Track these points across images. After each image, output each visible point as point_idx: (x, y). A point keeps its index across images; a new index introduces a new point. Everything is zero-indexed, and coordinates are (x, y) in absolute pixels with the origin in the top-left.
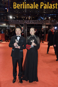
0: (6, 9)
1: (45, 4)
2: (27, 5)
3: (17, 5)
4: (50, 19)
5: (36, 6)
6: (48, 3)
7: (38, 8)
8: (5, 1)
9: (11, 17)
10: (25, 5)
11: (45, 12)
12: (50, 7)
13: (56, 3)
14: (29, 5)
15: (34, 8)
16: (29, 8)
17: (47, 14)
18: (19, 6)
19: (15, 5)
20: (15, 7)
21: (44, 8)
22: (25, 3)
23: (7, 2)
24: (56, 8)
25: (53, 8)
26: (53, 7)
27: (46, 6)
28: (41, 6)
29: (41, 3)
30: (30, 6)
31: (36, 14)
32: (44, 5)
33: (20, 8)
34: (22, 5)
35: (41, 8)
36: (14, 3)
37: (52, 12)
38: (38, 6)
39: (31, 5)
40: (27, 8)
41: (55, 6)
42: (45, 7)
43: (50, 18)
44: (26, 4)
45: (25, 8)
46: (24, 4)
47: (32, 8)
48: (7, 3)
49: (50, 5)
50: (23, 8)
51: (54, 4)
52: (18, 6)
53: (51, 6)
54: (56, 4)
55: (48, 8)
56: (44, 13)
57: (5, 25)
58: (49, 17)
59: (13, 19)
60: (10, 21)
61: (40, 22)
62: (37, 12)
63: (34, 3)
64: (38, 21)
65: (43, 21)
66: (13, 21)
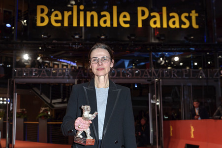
0: (8, 25)
1: (152, 14)
2: (89, 14)
3: (49, 15)
5: (121, 19)
6: (164, 9)
7: (128, 26)
9: (26, 57)
10: (82, 14)
11: (157, 38)
12: (174, 23)
13: (193, 12)
14: (95, 14)
15: (115, 25)
16: (96, 25)
18: (60, 18)
19: (44, 15)
20: (43, 20)
21: (153, 25)
22: (82, 7)
24: (195, 26)
25: (183, 26)
26: (185, 24)
27: (158, 19)
28: (140, 19)
29: (140, 9)
30: (100, 17)
32: (150, 17)
33: (63, 24)
34: (70, 13)
35: (140, 25)
36: (39, 8)
38: (128, 19)
39: (105, 16)
40: (89, 25)
41: (189, 18)
42: (155, 23)
43: (176, 59)
44: (85, 11)
45: (82, 24)
46: (79, 11)
47: (108, 24)
49: (173, 17)
50: (75, 24)
51: (187, 15)
53: (177, 19)
54: (194, 15)
55: (165, 26)
56: (153, 41)
58: (174, 56)
61: (140, 74)
62: (128, 37)
63: (115, 8)
64: (132, 73)
65: (150, 73)
66: (31, 72)
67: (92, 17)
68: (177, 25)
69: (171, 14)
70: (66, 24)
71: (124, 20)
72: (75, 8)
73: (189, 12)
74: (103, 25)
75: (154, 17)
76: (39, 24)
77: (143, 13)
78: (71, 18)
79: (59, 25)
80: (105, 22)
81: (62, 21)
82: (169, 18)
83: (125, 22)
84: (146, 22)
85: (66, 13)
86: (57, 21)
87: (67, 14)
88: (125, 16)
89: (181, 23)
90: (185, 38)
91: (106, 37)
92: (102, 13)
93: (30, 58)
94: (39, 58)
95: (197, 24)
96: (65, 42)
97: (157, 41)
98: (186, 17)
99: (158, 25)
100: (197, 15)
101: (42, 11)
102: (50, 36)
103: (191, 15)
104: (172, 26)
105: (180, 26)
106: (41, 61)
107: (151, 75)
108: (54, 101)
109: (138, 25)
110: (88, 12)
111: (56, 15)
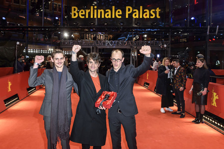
0: (57, 18)
1: (134, 10)
2: (99, 11)
3: (78, 12)
4: (146, 38)
5: (117, 14)
6: (141, 7)
7: (120, 17)
8: (55, 5)
9: (66, 35)
10: (95, 11)
11: (136, 24)
12: (146, 15)
13: (158, 8)
14: (102, 11)
15: (113, 17)
16: (103, 17)
17: (139, 28)
18: (84, 13)
19: (76, 12)
20: (75, 15)
21: (134, 17)
22: (96, 7)
23: (58, 6)
24: (158, 17)
25: (151, 17)
26: (152, 16)
27: (137, 13)
28: (127, 13)
29: (127, 8)
30: (105, 12)
31: (118, 29)
32: (133, 12)
33: (85, 17)
34: (89, 11)
35: (127, 17)
36: (73, 8)
37: (149, 24)
38: (121, 13)
39: (108, 12)
40: (99, 17)
41: (155, 12)
42: (135, 15)
43: (146, 36)
44: (97, 9)
45: (95, 17)
46: (94, 9)
47: (110, 17)
48: (58, 9)
49: (146, 12)
50: (92, 17)
51: (154, 10)
52: (80, 14)
53: (148, 13)
54: (158, 10)
55: (141, 17)
56: (134, 26)
57: (52, 50)
58: (144, 34)
59: (70, 38)
60: (64, 43)
61: (126, 44)
62: (120, 24)
63: (113, 7)
64: (122, 43)
65: (132, 43)
66: (70, 42)
67: (101, 12)
68: (148, 17)
69: (145, 10)
70: (87, 17)
71: (118, 14)
72: (92, 7)
73: (155, 9)
74: (107, 17)
75: (135, 12)
76: (73, 17)
77: (129, 10)
78: (89, 13)
79: (83, 17)
80: (108, 15)
81: (85, 15)
82: (143, 12)
83: (119, 15)
84: (130, 15)
86: (82, 15)
87: (88, 11)
88: (119, 12)
89: (151, 15)
90: (151, 24)
91: (107, 24)
92: (107, 10)
94: (72, 35)
95: (159, 15)
97: (136, 26)
98: (153, 12)
99: (137, 17)
100: (160, 10)
101: (75, 9)
104: (145, 17)
105: (150, 17)
106: (74, 37)
109: (125, 17)
110: (99, 10)
111: (82, 12)
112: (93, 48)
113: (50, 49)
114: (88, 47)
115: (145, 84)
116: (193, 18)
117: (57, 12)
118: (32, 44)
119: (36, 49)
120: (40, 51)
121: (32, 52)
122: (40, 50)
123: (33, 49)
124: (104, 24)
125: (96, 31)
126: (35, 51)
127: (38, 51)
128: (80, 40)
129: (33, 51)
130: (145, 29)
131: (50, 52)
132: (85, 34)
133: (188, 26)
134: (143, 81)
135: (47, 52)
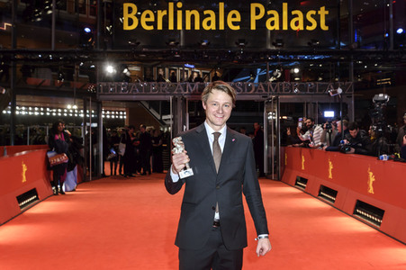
0: (87, 30)
1: (269, 13)
2: (188, 14)
3: (139, 17)
4: (299, 75)
5: (230, 20)
6: (285, 5)
7: (238, 28)
9: (110, 69)
10: (180, 13)
11: (274, 44)
12: (297, 24)
13: (323, 8)
14: (196, 13)
15: (222, 27)
16: (197, 27)
17: (282, 53)
18: (152, 19)
19: (132, 16)
20: (130, 22)
21: (270, 28)
22: (180, 5)
24: (324, 27)
25: (308, 28)
26: (311, 24)
27: (276, 18)
28: (254, 18)
29: (253, 6)
30: (202, 17)
31: (233, 55)
32: (266, 17)
33: (156, 26)
34: (165, 13)
35: (253, 27)
36: (126, 6)
37: (304, 43)
38: (238, 19)
39: (209, 16)
40: (188, 27)
41: (317, 18)
42: (272, 24)
43: (296, 71)
44: (184, 10)
45: (180, 27)
46: (176, 9)
47: (213, 27)
49: (296, 16)
50: (171, 27)
51: (314, 12)
52: (144, 20)
53: (300, 19)
54: (323, 12)
55: (285, 28)
56: (271, 47)
57: (75, 107)
58: (294, 67)
59: (120, 78)
60: (106, 89)
61: (253, 89)
62: (237, 43)
63: (222, 5)
64: (243, 87)
65: (266, 87)
66: (119, 88)
67: (193, 17)
68: (301, 27)
69: (293, 13)
70: (160, 27)
71: (232, 20)
72: (171, 5)
73: (317, 9)
74: (206, 27)
75: (272, 16)
76: (126, 27)
77: (258, 12)
78: (166, 19)
79: (151, 28)
80: (209, 23)
81: (155, 24)
82: (290, 17)
83: (234, 24)
84: (261, 23)
85: (159, 12)
86: (148, 24)
87: (161, 14)
88: (234, 16)
89: (307, 23)
90: (309, 43)
91: (208, 44)
92: (205, 12)
93: (115, 71)
94: (126, 71)
95: (326, 25)
96: (157, 50)
97: (274, 48)
98: (312, 16)
99: (276, 27)
100: (327, 12)
101: (130, 10)
102: (139, 43)
103: (319, 12)
104: (294, 27)
105: (305, 27)
106: (128, 74)
107: (266, 91)
108: (164, 117)
109: (250, 27)
110: (187, 12)
111: (148, 16)
112: (175, 100)
113: (69, 107)
114: (162, 98)
115: (297, 180)
116: (400, 31)
117: (87, 16)
118: (25, 94)
119: (33, 107)
120: (45, 112)
121: (23, 113)
122: (45, 108)
123: (27, 107)
124: (200, 44)
125: (181, 62)
126: (33, 111)
127: (39, 111)
128: (143, 81)
129: (28, 111)
130: (296, 54)
131: (68, 113)
132: (155, 69)
133: (391, 49)
134: (295, 174)
135: (62, 113)
